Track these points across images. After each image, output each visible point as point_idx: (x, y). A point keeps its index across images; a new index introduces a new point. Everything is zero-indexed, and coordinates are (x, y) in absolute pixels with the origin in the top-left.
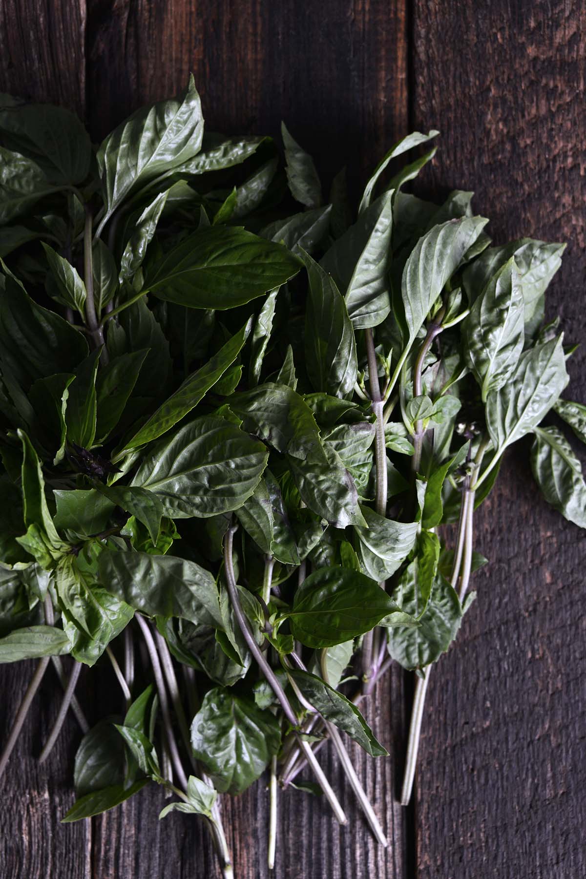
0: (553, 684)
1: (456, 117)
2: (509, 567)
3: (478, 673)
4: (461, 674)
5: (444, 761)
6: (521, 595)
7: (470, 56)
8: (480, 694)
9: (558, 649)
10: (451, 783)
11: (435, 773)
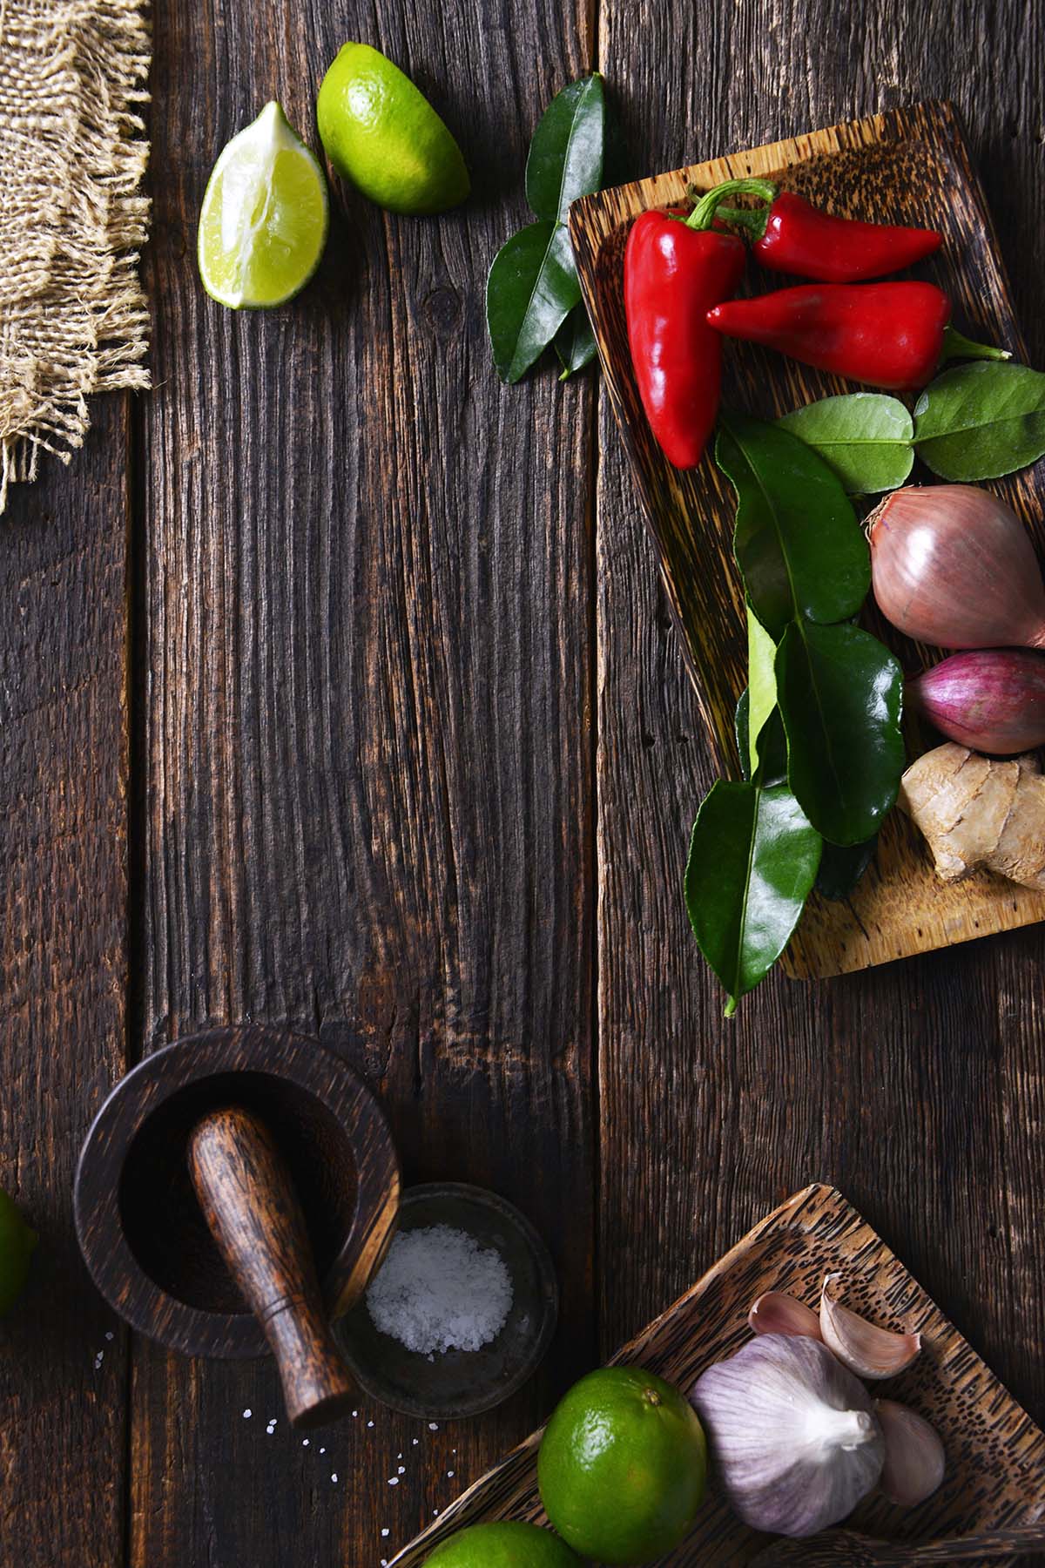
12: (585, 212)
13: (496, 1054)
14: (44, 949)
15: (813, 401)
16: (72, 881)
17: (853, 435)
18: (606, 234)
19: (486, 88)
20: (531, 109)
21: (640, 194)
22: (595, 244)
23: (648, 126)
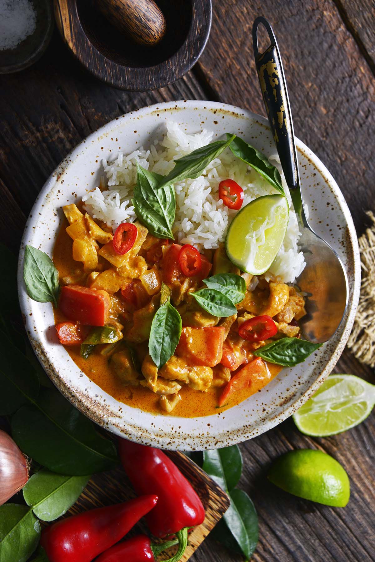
12: (224, 504)
13: (37, 138)
14: (247, 72)
15: (81, 496)
16: (252, 107)
17: (57, 493)
18: (211, 502)
19: (285, 524)
20: (263, 529)
21: (207, 527)
22: (212, 494)
23: (215, 557)
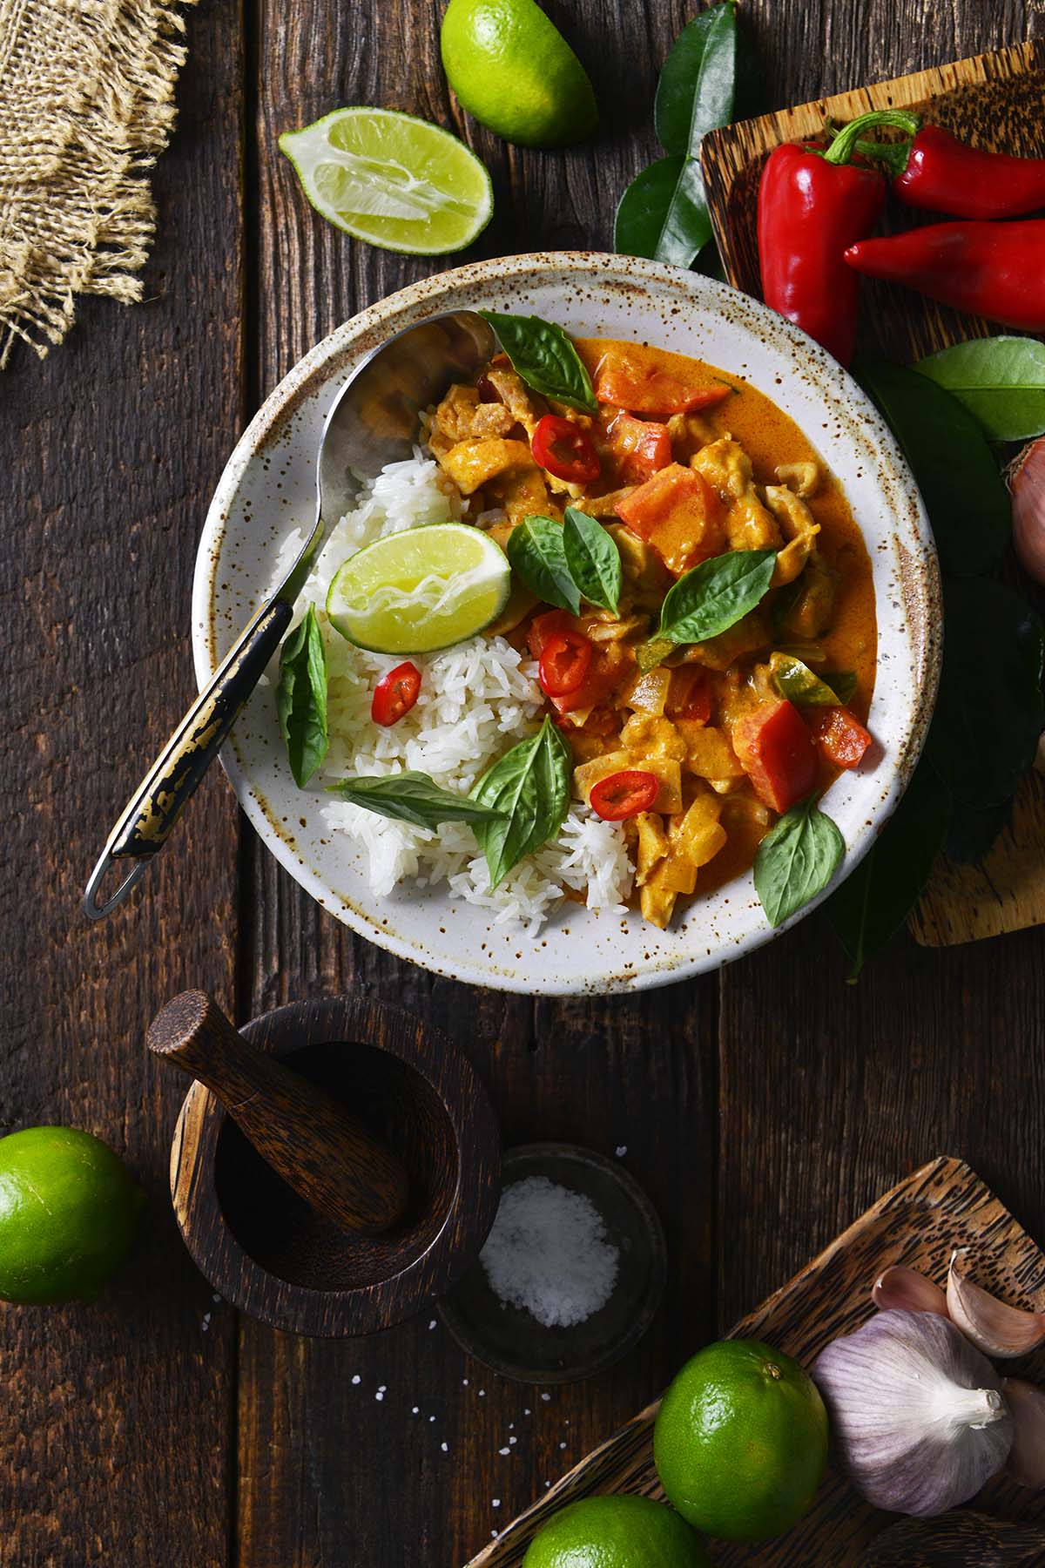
0: (37, 586)
1: (167, 1426)
2: (99, 758)
3: (148, 602)
4: (172, 602)
5: (200, 474)
6: (81, 717)
7: (145, 1516)
8: (144, 572)
9: (29, 637)
10: (189, 442)
11: (214, 456)
12: (718, 145)
13: (613, 1018)
14: (152, 903)
15: (952, 344)
16: (181, 834)
17: (994, 380)
18: (739, 168)
19: (616, 15)
20: (662, 38)
21: (775, 126)
22: (727, 178)
23: (785, 54)
